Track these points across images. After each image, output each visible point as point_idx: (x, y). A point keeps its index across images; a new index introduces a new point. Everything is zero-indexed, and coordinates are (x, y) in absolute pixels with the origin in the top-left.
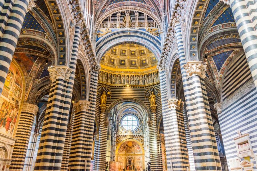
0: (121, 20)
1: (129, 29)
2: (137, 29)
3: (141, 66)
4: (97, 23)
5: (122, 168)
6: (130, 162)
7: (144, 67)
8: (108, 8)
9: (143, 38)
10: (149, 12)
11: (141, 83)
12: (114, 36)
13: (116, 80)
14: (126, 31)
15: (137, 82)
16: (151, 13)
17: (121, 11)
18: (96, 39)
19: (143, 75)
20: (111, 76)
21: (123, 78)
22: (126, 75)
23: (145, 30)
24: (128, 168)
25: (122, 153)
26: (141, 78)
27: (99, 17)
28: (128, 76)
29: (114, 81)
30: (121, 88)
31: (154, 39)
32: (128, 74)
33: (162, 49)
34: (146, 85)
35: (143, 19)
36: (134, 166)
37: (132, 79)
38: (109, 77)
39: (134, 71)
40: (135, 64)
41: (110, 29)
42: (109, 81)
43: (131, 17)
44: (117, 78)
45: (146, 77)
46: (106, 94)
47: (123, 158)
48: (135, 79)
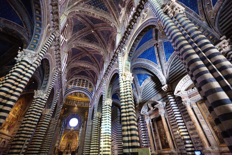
0: (79, 82)
1: (81, 87)
2: (84, 88)
3: (85, 97)
4: (68, 82)
5: (63, 149)
6: (69, 145)
7: (86, 98)
8: (74, 77)
9: (86, 92)
10: (90, 81)
11: (83, 105)
12: (74, 89)
13: (71, 102)
14: (80, 88)
15: (81, 105)
16: (91, 82)
17: (79, 79)
18: (65, 90)
19: (85, 101)
20: (69, 100)
21: (75, 102)
22: (76, 100)
23: (87, 89)
24: (67, 149)
25: (65, 140)
26: (83, 103)
27: (69, 80)
28: (77, 101)
29: (70, 103)
30: (73, 107)
31: (90, 93)
32: (78, 100)
33: (92, 98)
34: (85, 107)
35: (88, 83)
36: (70, 148)
37: (79, 103)
38: (68, 101)
39: (80, 99)
40: (82, 96)
41: (73, 86)
42: (67, 103)
43: (83, 81)
44: (72, 101)
45: (86, 103)
46: (64, 109)
47: (65, 143)
48: (81, 103)
